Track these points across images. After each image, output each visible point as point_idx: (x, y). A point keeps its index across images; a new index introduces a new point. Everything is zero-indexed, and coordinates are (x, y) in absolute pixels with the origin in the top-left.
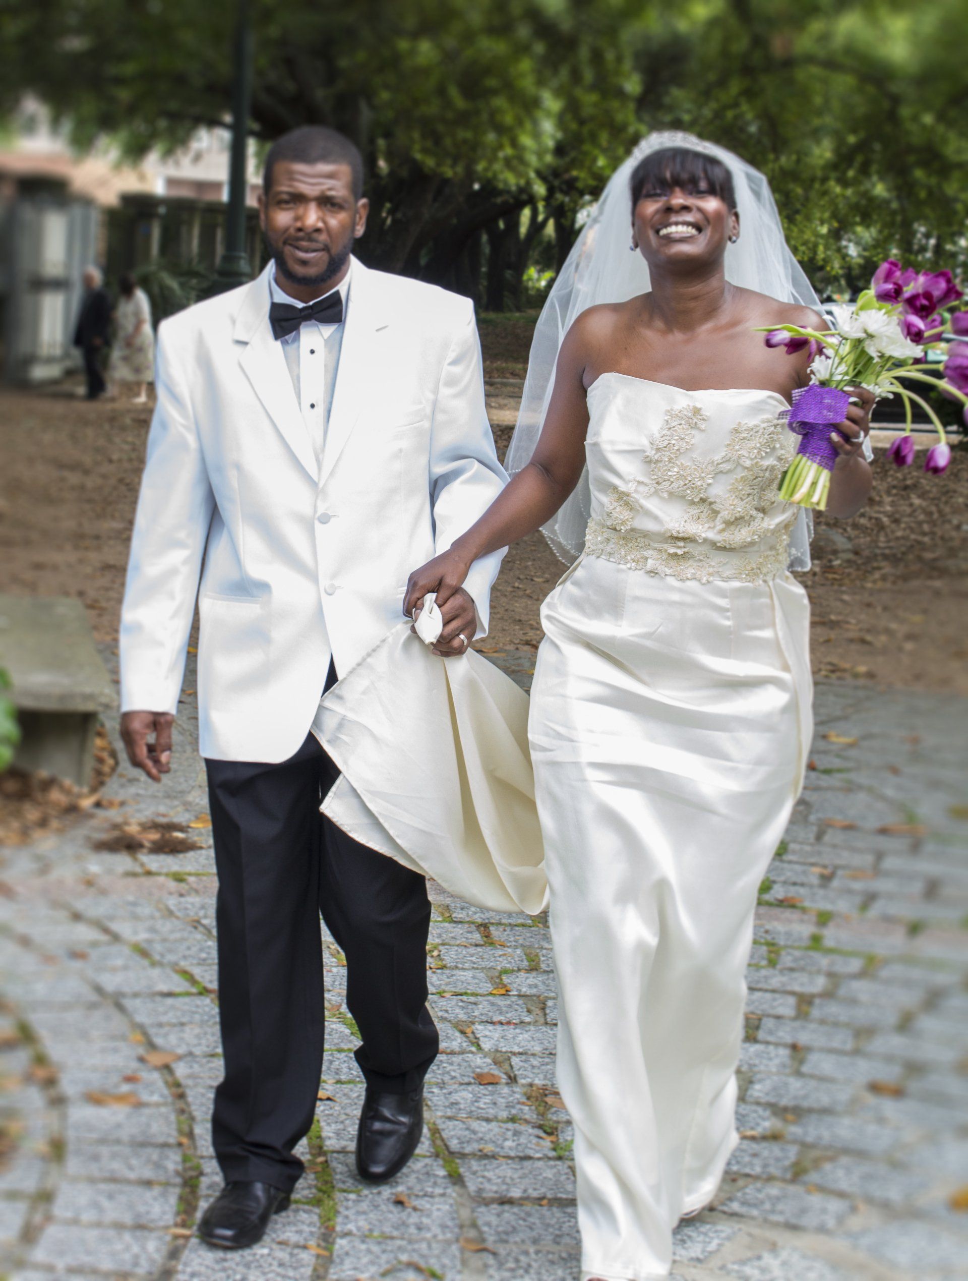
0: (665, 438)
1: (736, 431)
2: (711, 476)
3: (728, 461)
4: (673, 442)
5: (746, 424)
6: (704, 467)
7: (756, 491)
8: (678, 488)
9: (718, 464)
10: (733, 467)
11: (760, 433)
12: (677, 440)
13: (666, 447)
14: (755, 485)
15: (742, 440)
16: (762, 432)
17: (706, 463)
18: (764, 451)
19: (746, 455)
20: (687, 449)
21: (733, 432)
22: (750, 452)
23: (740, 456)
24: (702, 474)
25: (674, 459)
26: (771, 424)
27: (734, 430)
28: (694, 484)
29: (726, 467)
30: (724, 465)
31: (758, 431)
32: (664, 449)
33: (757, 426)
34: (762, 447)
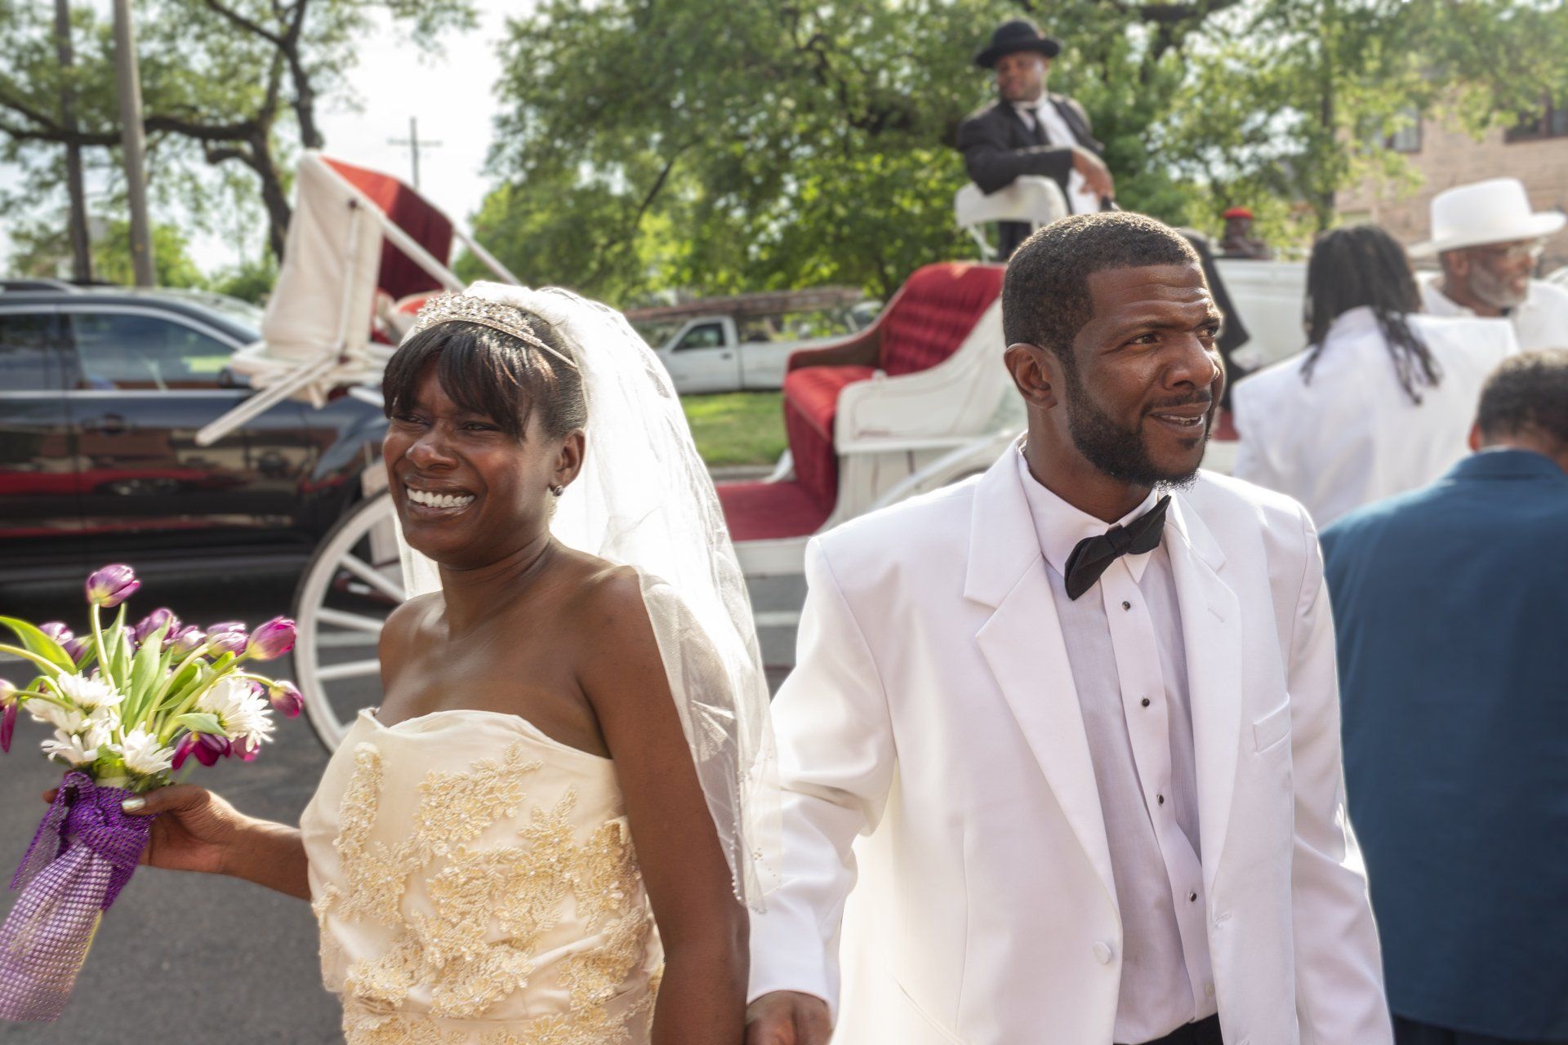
1: (427, 790)
2: (400, 881)
3: (417, 852)
6: (390, 863)
9: (406, 858)
10: (425, 863)
11: (468, 792)
13: (349, 829)
14: (471, 895)
15: (436, 807)
16: (472, 790)
17: (392, 856)
18: (476, 826)
19: (442, 837)
20: (370, 831)
21: (422, 795)
22: (450, 831)
23: (432, 839)
24: (389, 878)
25: (359, 851)
26: (490, 773)
27: (423, 789)
28: (383, 895)
29: (415, 863)
30: (413, 859)
31: (465, 789)
32: (349, 832)
33: (462, 780)
34: (473, 818)
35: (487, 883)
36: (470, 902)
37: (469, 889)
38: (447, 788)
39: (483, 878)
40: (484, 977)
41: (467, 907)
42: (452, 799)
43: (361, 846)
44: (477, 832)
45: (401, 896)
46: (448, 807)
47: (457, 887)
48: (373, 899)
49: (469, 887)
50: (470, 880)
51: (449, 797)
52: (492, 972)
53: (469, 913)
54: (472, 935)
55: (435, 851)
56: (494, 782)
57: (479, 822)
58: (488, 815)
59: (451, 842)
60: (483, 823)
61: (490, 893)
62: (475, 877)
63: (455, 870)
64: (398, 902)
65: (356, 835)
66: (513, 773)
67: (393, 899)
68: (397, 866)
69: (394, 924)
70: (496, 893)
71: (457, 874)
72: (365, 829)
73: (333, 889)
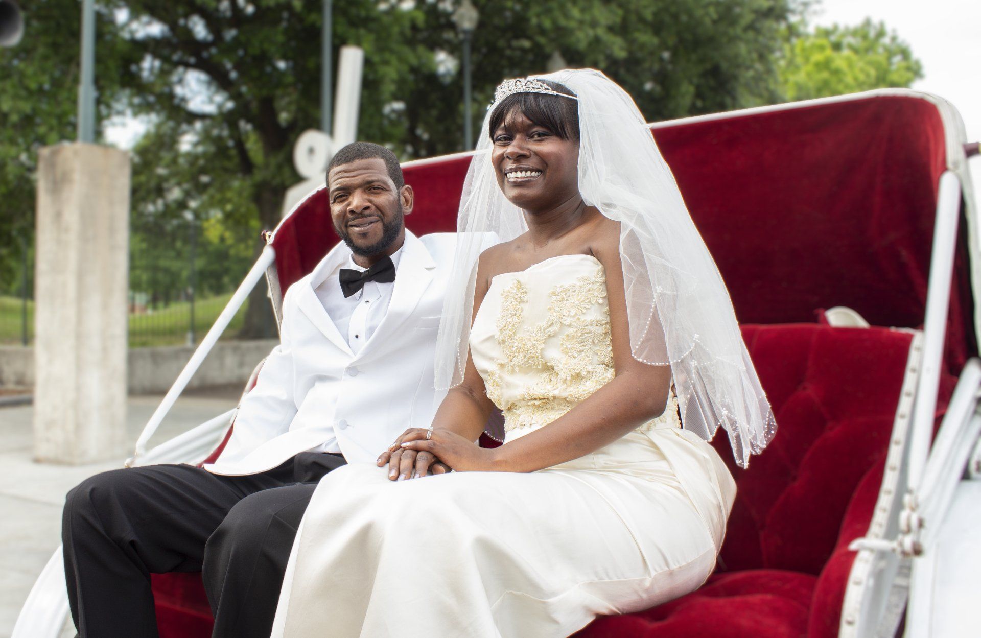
0: (504, 318)
1: (554, 294)
2: (541, 342)
3: (552, 324)
4: (509, 320)
5: (562, 286)
6: (534, 335)
9: (545, 329)
10: (557, 329)
12: (510, 317)
13: (505, 327)
14: (584, 342)
15: (560, 301)
16: (579, 290)
17: (535, 331)
18: (584, 308)
19: (565, 315)
20: (519, 323)
21: (551, 297)
22: (569, 311)
23: (561, 316)
24: (534, 342)
25: (513, 335)
26: (588, 282)
27: (552, 294)
28: (531, 353)
29: (551, 330)
30: (550, 329)
31: (575, 291)
32: (505, 328)
33: (573, 286)
34: (582, 304)
36: (583, 346)
38: (566, 291)
39: (589, 333)
40: (596, 379)
41: (582, 348)
42: (569, 296)
43: (514, 333)
44: (584, 311)
45: (542, 350)
46: (567, 300)
47: (577, 338)
48: (525, 356)
49: (583, 338)
50: (583, 334)
51: (567, 296)
52: (600, 377)
53: (583, 351)
54: (585, 361)
55: (563, 322)
56: (590, 286)
57: (585, 306)
58: (589, 302)
59: (571, 316)
60: (586, 306)
61: (593, 341)
62: (585, 333)
63: (575, 329)
64: (540, 353)
65: (510, 328)
66: (598, 282)
67: (537, 353)
68: (539, 335)
69: (541, 365)
70: (596, 341)
71: (576, 332)
72: (516, 323)
73: (499, 362)
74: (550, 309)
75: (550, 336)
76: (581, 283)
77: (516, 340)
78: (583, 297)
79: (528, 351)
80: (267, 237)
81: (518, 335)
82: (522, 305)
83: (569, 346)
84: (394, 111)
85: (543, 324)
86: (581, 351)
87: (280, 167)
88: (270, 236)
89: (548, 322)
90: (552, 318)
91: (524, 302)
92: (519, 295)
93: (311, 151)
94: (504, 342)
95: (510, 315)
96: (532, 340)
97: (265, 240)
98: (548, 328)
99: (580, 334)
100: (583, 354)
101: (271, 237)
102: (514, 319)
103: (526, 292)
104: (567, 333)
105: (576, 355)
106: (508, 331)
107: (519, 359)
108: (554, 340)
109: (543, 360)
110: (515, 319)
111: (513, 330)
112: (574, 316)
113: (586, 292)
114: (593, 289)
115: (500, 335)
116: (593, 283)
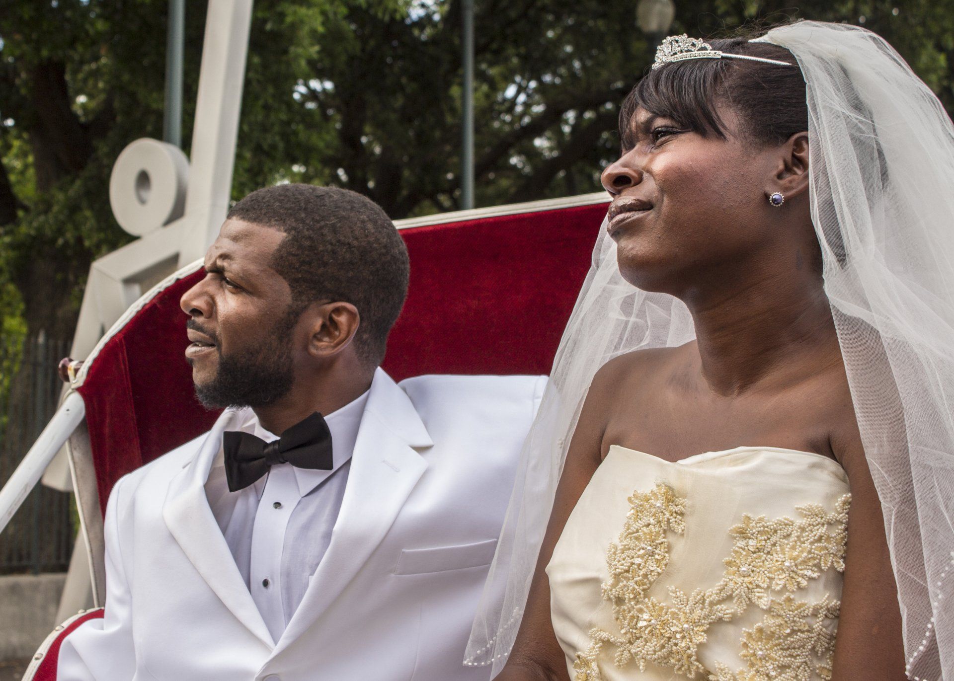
0: (627, 553)
1: (742, 533)
2: (701, 629)
3: (730, 598)
4: (638, 561)
5: (761, 520)
6: (687, 610)
7: (799, 660)
8: (655, 652)
9: (712, 604)
10: (740, 611)
11: (793, 538)
12: (642, 557)
13: (628, 571)
14: (794, 648)
15: (754, 553)
16: (798, 537)
17: (691, 603)
18: (803, 576)
19: (762, 585)
20: (659, 574)
21: (735, 538)
22: (771, 579)
23: (750, 586)
24: (686, 626)
25: (642, 595)
26: (819, 520)
27: (737, 532)
28: (676, 645)
29: (727, 610)
30: (723, 606)
31: (789, 535)
32: (626, 574)
33: (786, 525)
34: (800, 567)
35: (812, 637)
36: (791, 656)
37: (793, 642)
38: (769, 532)
39: (808, 631)
41: (787, 660)
42: (774, 545)
43: (644, 590)
44: (804, 583)
45: (700, 646)
46: (768, 553)
47: (779, 638)
48: (663, 647)
49: (792, 639)
50: (794, 632)
51: (769, 543)
53: (789, 667)
55: (754, 600)
56: (823, 530)
57: (806, 572)
58: (815, 565)
59: (773, 591)
60: (809, 573)
61: (814, 648)
62: (799, 630)
63: (779, 621)
64: (696, 652)
65: (638, 579)
66: (842, 523)
67: (689, 648)
68: (698, 612)
69: (693, 673)
70: (820, 650)
71: (780, 625)
72: (652, 571)
73: (604, 635)
74: (729, 564)
75: (720, 620)
76: (803, 522)
77: (647, 607)
78: (805, 554)
79: (669, 638)
80: (70, 373)
81: (654, 599)
82: (671, 538)
83: (760, 653)
84: (312, 95)
85: (711, 591)
86: (783, 668)
87: (73, 209)
88: (76, 371)
89: (721, 590)
90: (731, 584)
91: (676, 533)
92: (668, 515)
93: (143, 179)
94: (620, 601)
95: (642, 552)
96: (683, 619)
97: (67, 378)
98: (720, 602)
99: (788, 631)
100: (790, 673)
101: (79, 374)
102: (650, 562)
103: (682, 514)
104: (760, 624)
105: (773, 673)
106: (631, 583)
107: (648, 648)
108: (730, 630)
109: (700, 666)
110: (652, 566)
111: (644, 584)
112: (780, 592)
113: (812, 543)
114: (828, 539)
115: (614, 585)
116: (829, 524)
